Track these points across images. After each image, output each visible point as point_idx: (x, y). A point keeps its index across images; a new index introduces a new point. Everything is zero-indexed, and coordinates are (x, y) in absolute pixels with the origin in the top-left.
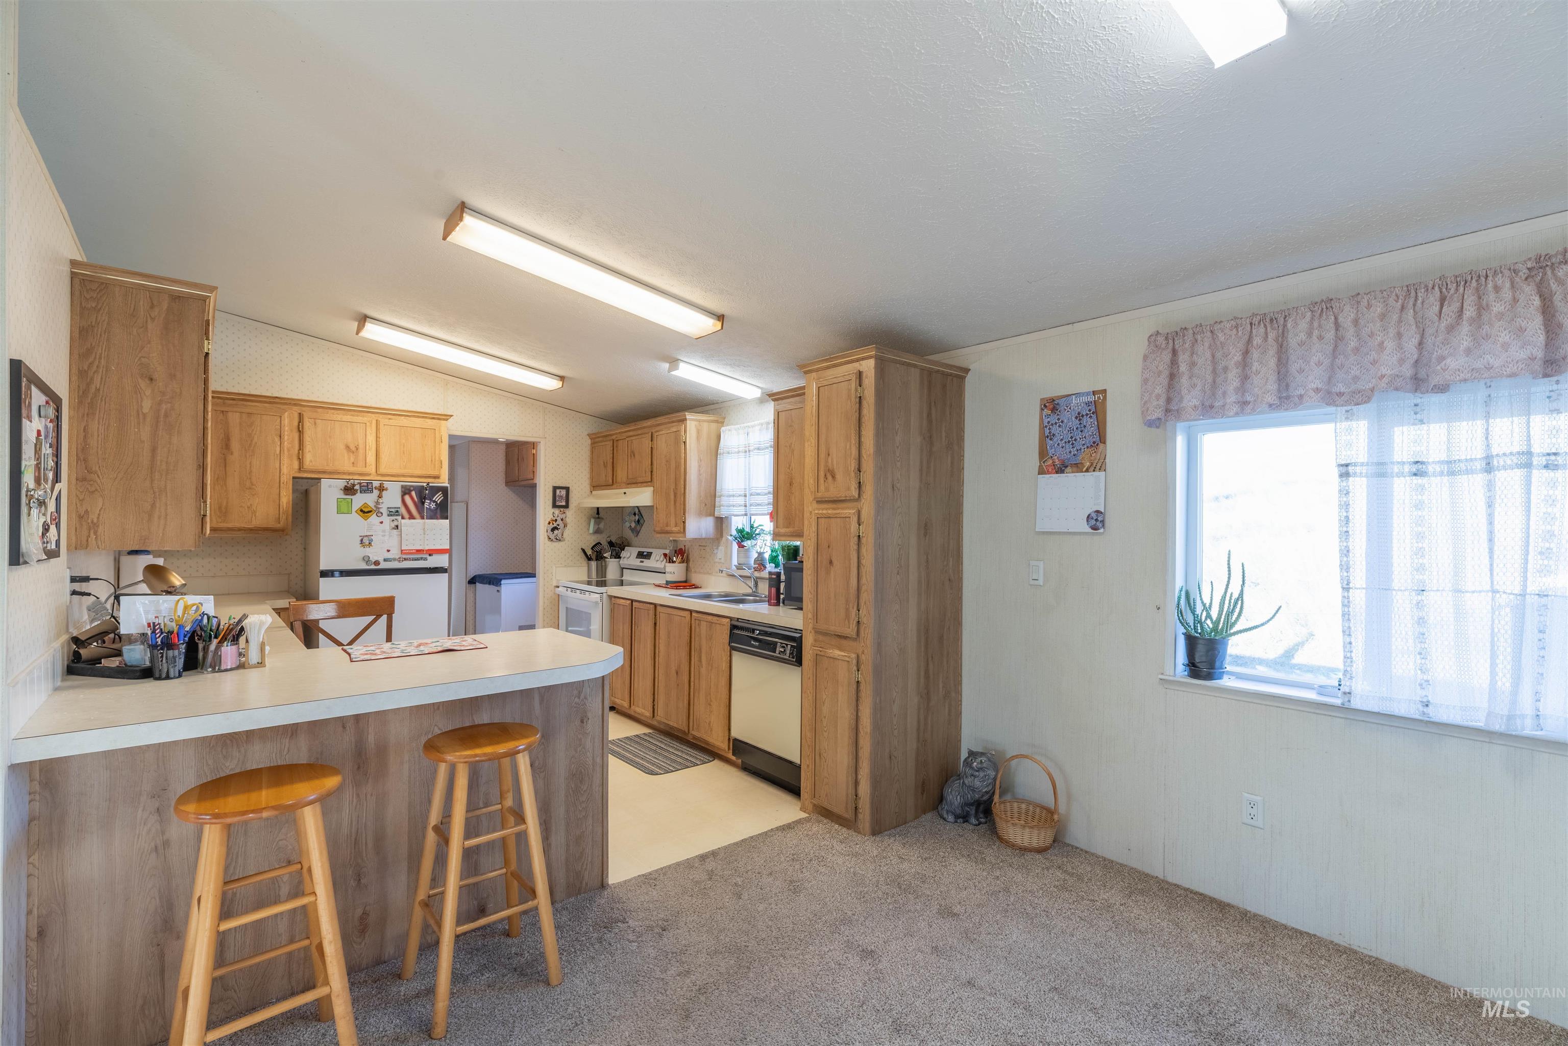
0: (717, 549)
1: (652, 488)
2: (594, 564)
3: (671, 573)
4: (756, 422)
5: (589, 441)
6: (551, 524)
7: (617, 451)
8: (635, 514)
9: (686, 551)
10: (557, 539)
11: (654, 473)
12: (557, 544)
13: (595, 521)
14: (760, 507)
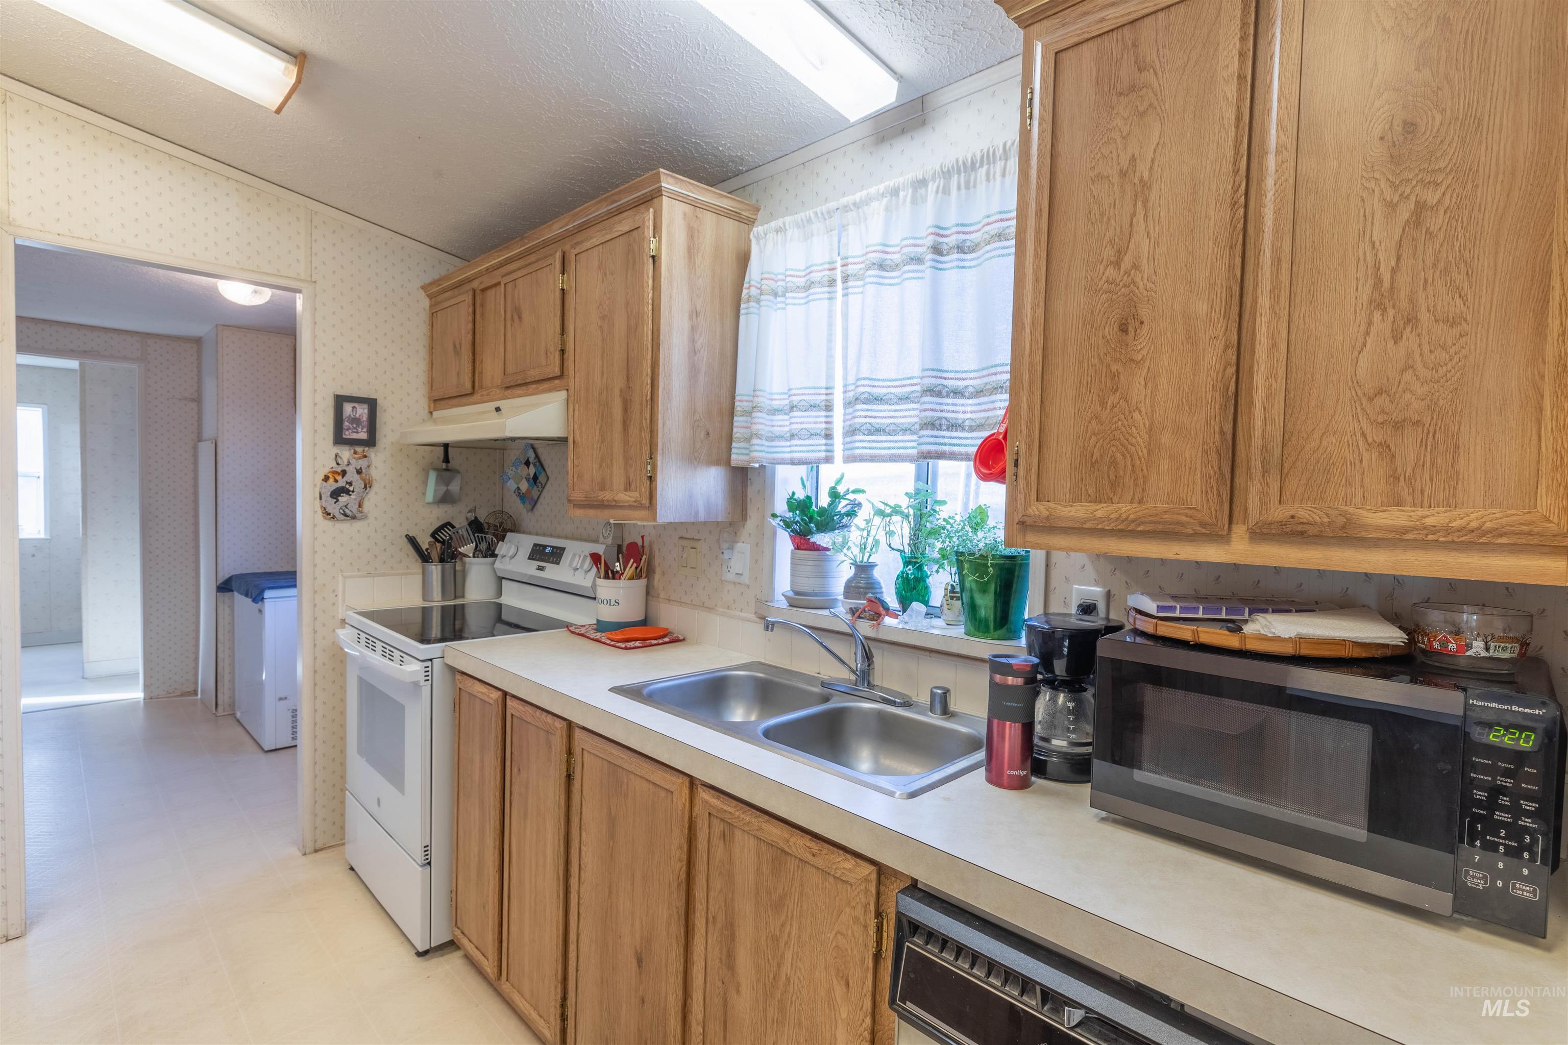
0: (731, 548)
1: (563, 394)
2: (435, 570)
3: (609, 602)
4: (873, 190)
5: (426, 303)
6: (331, 480)
7: (483, 315)
8: (527, 463)
9: (647, 550)
10: (346, 515)
11: (570, 354)
12: (347, 527)
13: (438, 476)
14: (883, 438)
